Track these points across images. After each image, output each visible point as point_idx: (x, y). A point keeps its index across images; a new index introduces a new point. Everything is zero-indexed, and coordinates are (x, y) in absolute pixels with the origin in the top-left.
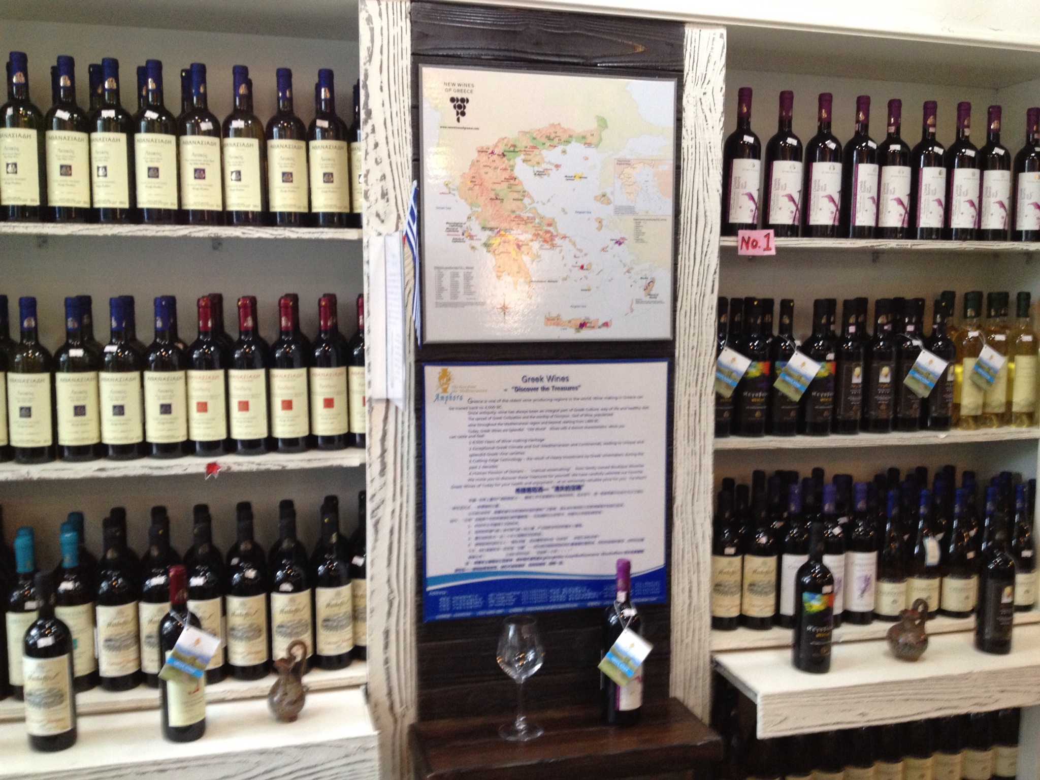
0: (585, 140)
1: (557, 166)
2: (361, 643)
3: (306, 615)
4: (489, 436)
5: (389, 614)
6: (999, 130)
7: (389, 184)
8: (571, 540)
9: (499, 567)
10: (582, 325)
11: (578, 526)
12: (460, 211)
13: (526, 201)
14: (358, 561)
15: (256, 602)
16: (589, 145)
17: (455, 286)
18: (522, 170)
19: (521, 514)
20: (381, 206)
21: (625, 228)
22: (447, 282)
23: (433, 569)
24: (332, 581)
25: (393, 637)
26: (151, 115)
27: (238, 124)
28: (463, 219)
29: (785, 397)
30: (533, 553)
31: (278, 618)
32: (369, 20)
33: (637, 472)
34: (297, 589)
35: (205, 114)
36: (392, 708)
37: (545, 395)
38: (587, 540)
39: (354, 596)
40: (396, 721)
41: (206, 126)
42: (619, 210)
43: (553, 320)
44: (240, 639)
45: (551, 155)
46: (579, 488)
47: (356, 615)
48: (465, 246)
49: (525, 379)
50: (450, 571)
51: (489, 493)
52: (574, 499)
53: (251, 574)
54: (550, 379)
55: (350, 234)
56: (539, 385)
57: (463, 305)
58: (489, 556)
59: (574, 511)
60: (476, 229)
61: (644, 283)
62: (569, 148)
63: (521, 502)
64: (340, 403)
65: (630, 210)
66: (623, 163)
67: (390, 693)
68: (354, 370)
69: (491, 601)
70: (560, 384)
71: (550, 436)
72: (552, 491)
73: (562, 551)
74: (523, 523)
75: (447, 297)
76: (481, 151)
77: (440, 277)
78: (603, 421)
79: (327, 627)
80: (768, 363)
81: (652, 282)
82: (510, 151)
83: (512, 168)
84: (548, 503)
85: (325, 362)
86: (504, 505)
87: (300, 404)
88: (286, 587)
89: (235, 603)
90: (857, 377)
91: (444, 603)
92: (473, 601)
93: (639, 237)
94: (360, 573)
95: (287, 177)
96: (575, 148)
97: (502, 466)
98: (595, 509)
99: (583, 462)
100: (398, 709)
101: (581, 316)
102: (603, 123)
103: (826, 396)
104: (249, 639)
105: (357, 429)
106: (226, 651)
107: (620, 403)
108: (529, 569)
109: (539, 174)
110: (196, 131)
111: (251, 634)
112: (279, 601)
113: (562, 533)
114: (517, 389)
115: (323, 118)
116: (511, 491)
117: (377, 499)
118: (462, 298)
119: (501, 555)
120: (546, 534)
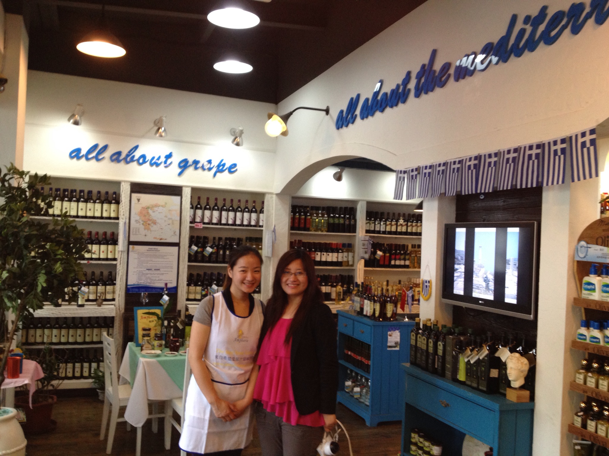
0: (162, 206)
1: (157, 211)
2: (114, 298)
3: (104, 291)
4: (142, 259)
5: (120, 291)
6: (255, 205)
7: (124, 213)
8: (157, 280)
9: (142, 284)
10: (161, 239)
11: (159, 277)
12: (138, 218)
13: (151, 216)
14: (115, 282)
15: (94, 287)
16: (163, 207)
17: (136, 231)
18: (150, 211)
19: (147, 274)
20: (123, 217)
21: (170, 222)
22: (134, 230)
23: (129, 283)
24: (109, 285)
25: (120, 296)
26: (82, 199)
27: (98, 201)
28: (138, 219)
29: (206, 256)
30: (149, 282)
31: (99, 291)
32: (123, 186)
33: (172, 268)
34: (103, 285)
35: (92, 199)
36: (119, 309)
37: (153, 252)
38: (161, 280)
39: (114, 289)
40: (120, 312)
41: (92, 201)
42: (169, 219)
43: (155, 238)
44: (91, 294)
45: (156, 209)
46: (159, 270)
47: (114, 292)
48: (138, 224)
49: (149, 249)
50: (132, 284)
51: (141, 269)
52: (158, 272)
53: (94, 282)
54: (154, 249)
55: (117, 221)
56: (152, 250)
57: (137, 234)
58: (141, 281)
59: (158, 274)
60: (141, 221)
61: (174, 232)
62: (159, 207)
63: (147, 272)
64: (113, 252)
65: (171, 219)
66: (170, 210)
67: (119, 306)
68: (116, 246)
69: (140, 290)
70: (156, 250)
71: (154, 260)
72: (153, 270)
73: (155, 282)
74: (147, 276)
75: (134, 233)
76: (142, 208)
77: (133, 229)
78: (165, 257)
79: (108, 293)
80: (202, 249)
81: (175, 232)
82: (148, 208)
83: (148, 211)
84: (152, 272)
85: (111, 244)
86: (144, 272)
87: (105, 252)
88: (101, 285)
89: (91, 287)
90: (221, 252)
91: (131, 290)
92: (137, 290)
93: (173, 223)
94: (115, 284)
95: (106, 211)
96: (161, 208)
97: (144, 265)
98: (163, 274)
99: (160, 265)
100: (121, 309)
101: (161, 237)
102: (166, 203)
103: (214, 256)
104: (93, 294)
105: (116, 257)
106: (88, 296)
107: (169, 254)
108: (148, 285)
109: (153, 212)
110: (90, 202)
111: (93, 293)
112: (99, 287)
113: (155, 278)
114: (147, 250)
115: (114, 200)
116: (145, 269)
117: (119, 270)
118: (137, 233)
119: (142, 281)
120: (152, 278)
